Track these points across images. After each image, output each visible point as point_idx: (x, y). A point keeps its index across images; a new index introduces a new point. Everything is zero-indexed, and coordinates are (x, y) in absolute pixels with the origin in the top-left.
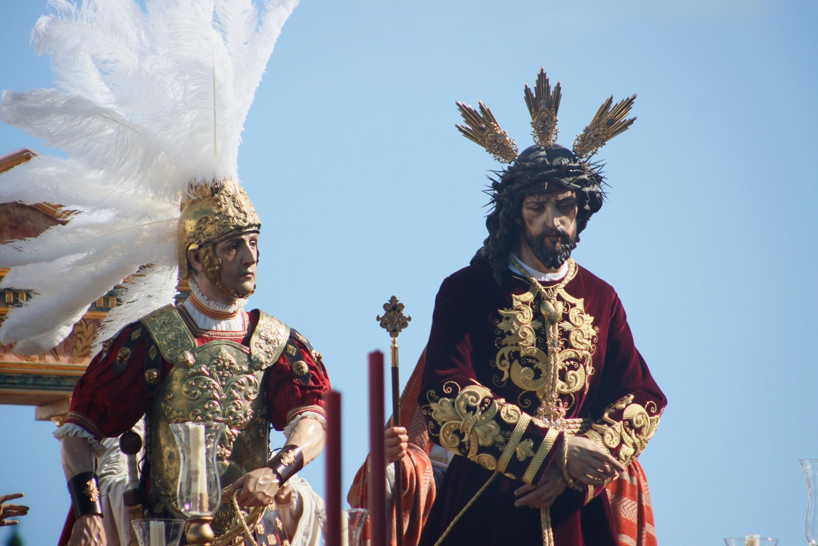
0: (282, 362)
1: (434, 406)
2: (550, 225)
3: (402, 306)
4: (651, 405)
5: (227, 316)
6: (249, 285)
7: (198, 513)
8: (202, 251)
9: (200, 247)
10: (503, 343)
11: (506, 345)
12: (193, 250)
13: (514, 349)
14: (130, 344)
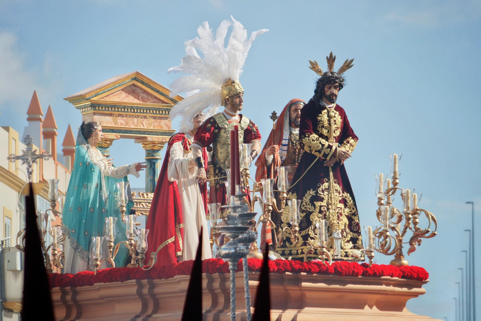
0: (248, 128)
1: (303, 140)
2: (332, 92)
3: (276, 113)
4: (355, 140)
5: (234, 116)
6: (241, 107)
7: (246, 167)
8: (230, 99)
9: (229, 97)
10: (320, 123)
11: (320, 124)
12: (227, 98)
13: (322, 125)
14: (211, 123)
